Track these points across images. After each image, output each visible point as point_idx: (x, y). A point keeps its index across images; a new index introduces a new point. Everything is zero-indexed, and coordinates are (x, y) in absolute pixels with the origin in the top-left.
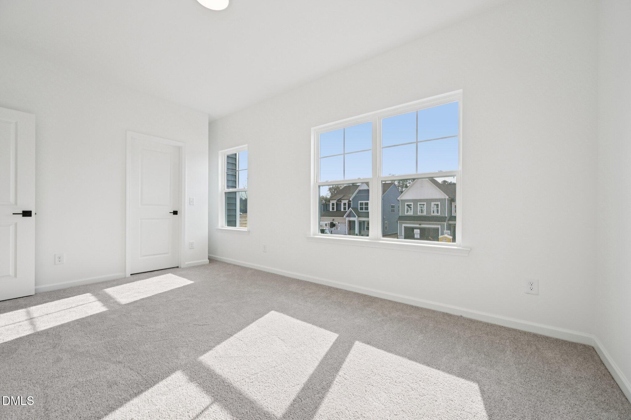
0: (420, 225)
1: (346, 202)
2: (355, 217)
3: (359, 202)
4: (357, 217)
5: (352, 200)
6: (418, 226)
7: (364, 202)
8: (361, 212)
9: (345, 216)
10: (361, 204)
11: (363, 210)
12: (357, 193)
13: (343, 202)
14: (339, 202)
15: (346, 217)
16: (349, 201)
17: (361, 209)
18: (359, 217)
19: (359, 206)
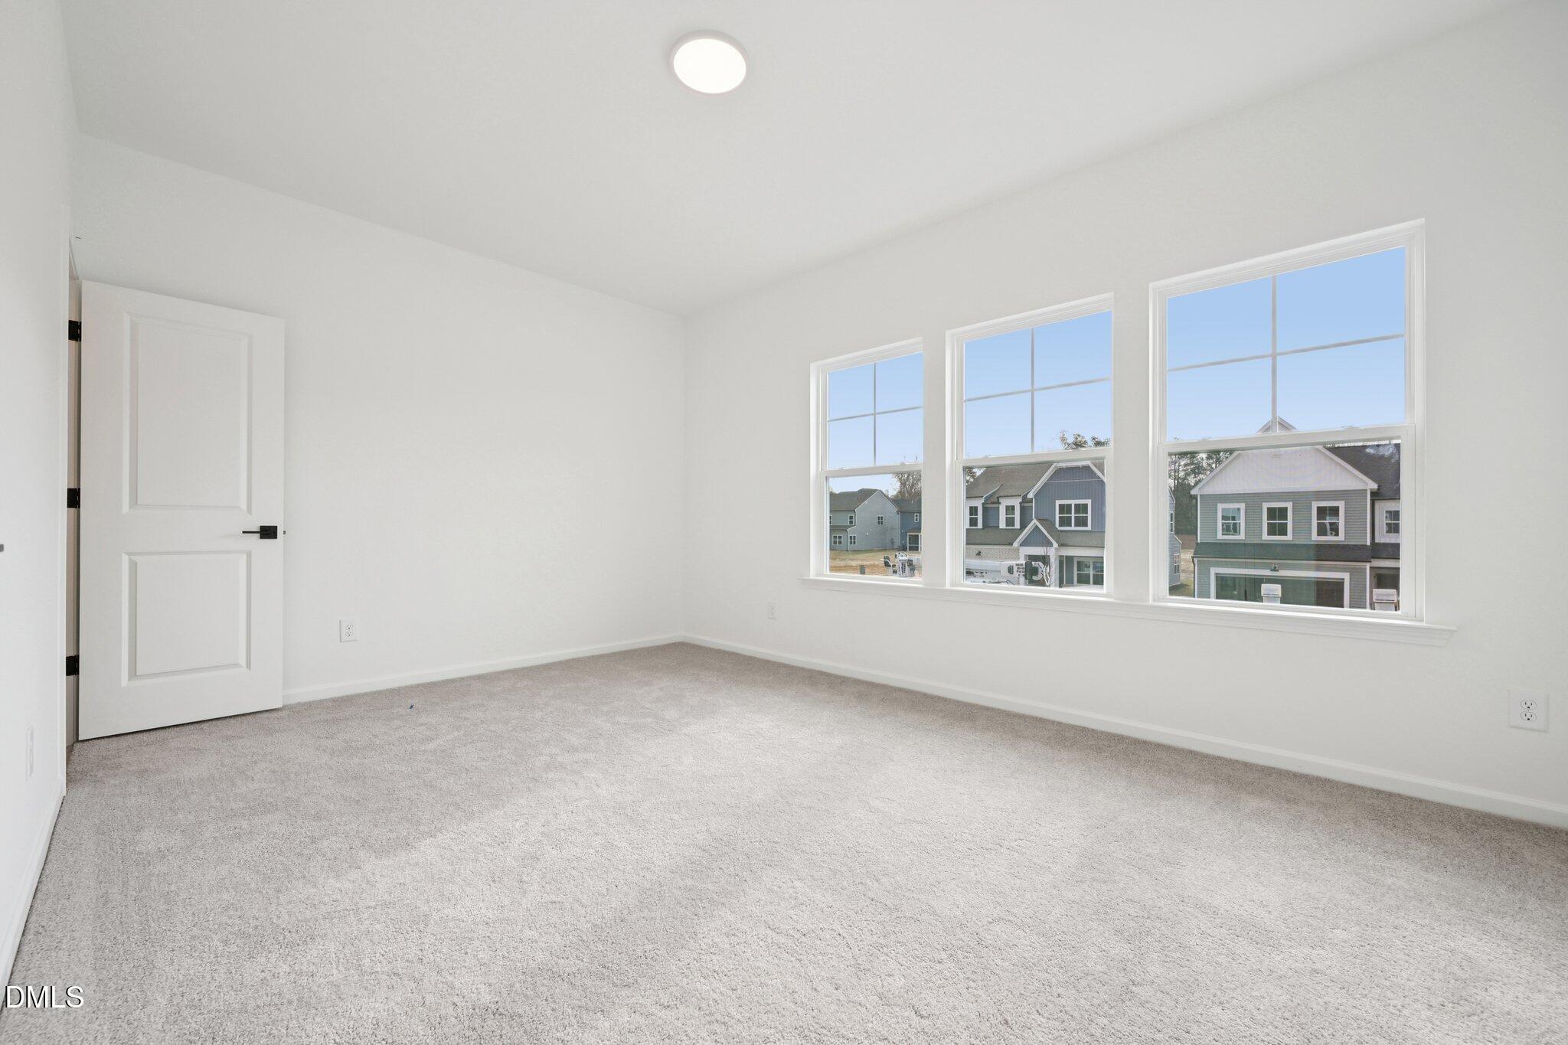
0: (1275, 570)
1: (1016, 502)
2: (1049, 544)
3: (1058, 503)
4: (1055, 545)
5: (1036, 496)
6: (1267, 572)
7: (1073, 502)
8: (1062, 531)
9: (1016, 544)
10: (1064, 509)
11: (1071, 526)
12: (1051, 478)
13: (1005, 503)
14: (992, 503)
15: (1021, 545)
16: (1025, 500)
17: (1065, 522)
18: (1062, 545)
19: (1057, 516)
